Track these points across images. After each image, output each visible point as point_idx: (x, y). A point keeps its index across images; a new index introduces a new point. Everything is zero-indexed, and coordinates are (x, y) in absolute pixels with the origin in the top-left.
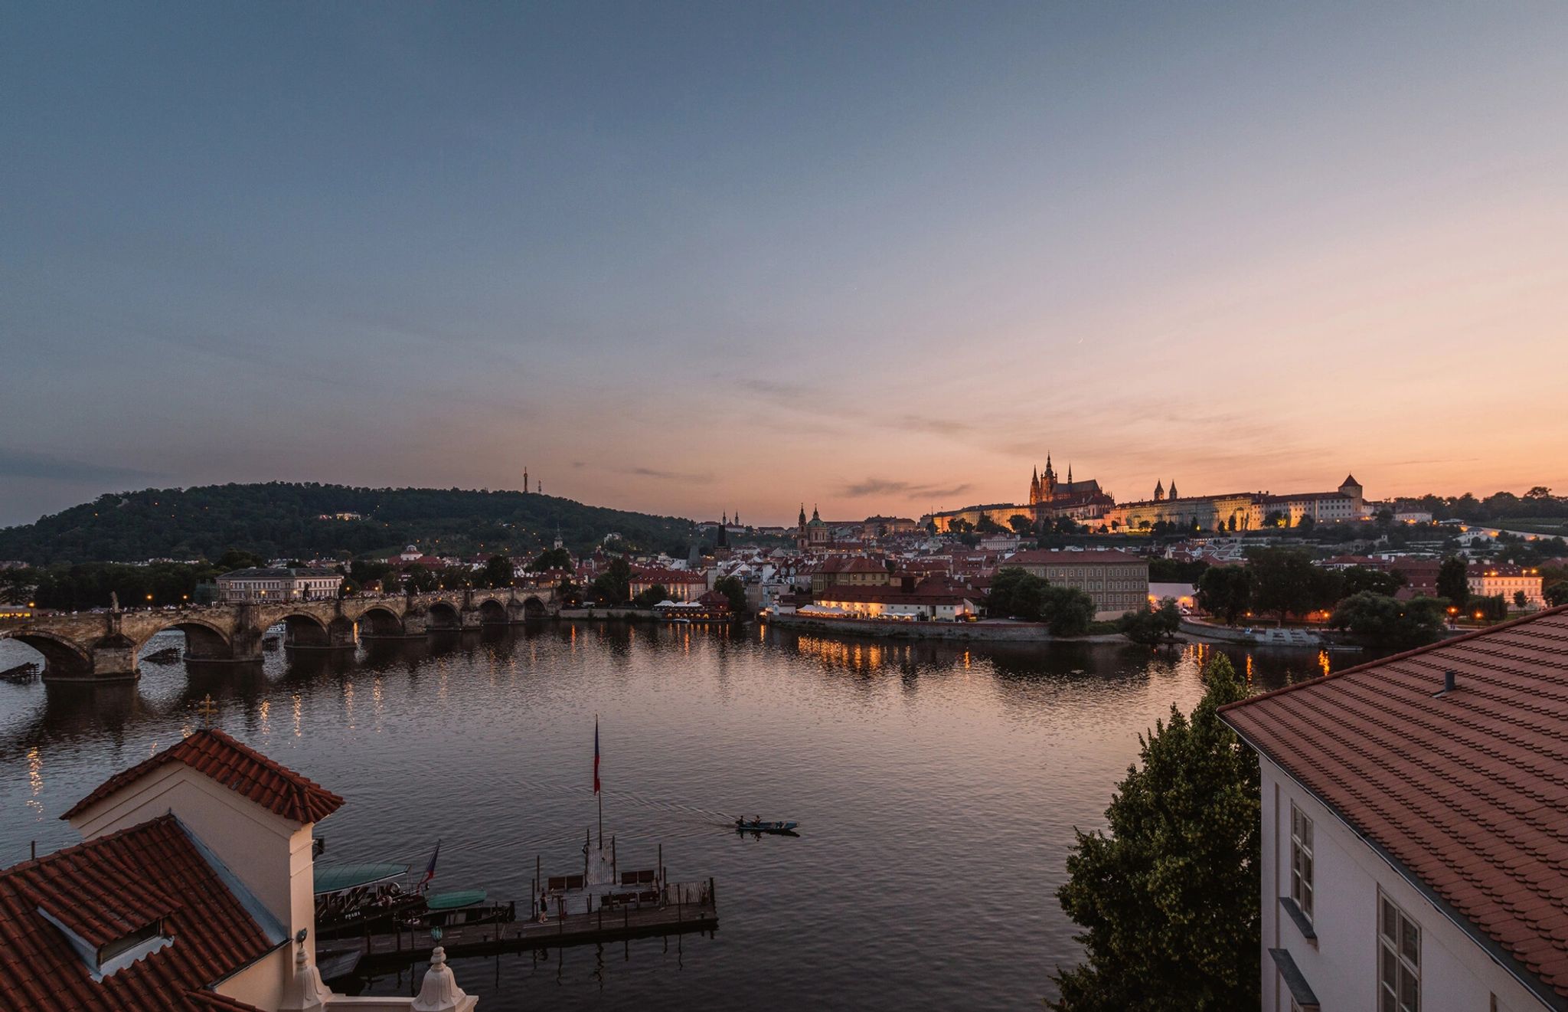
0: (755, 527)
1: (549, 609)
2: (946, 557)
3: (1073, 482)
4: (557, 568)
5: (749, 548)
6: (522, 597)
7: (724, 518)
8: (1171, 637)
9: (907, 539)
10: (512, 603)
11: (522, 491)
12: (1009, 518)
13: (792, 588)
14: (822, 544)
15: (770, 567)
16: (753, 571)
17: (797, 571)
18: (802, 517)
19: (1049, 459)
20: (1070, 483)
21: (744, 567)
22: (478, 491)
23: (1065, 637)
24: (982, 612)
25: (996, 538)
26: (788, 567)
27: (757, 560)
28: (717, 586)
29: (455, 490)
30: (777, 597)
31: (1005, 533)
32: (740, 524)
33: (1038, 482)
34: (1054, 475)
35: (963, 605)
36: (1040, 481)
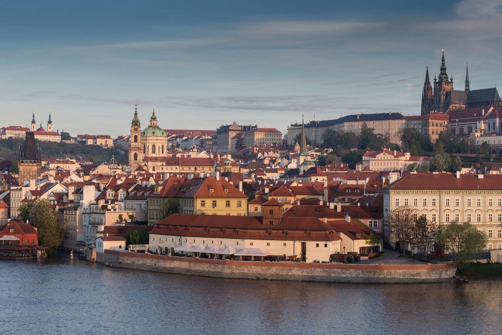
2: (320, 179)
5: (67, 162)
13: (121, 217)
14: (162, 159)
15: (92, 189)
16: (70, 193)
17: (128, 194)
18: (136, 122)
19: (443, 60)
20: (467, 90)
21: (59, 188)
25: (380, 156)
26: (116, 188)
27: (75, 178)
30: (101, 229)
31: (393, 150)
33: (431, 88)
34: (450, 81)
35: (339, 241)
36: (433, 87)
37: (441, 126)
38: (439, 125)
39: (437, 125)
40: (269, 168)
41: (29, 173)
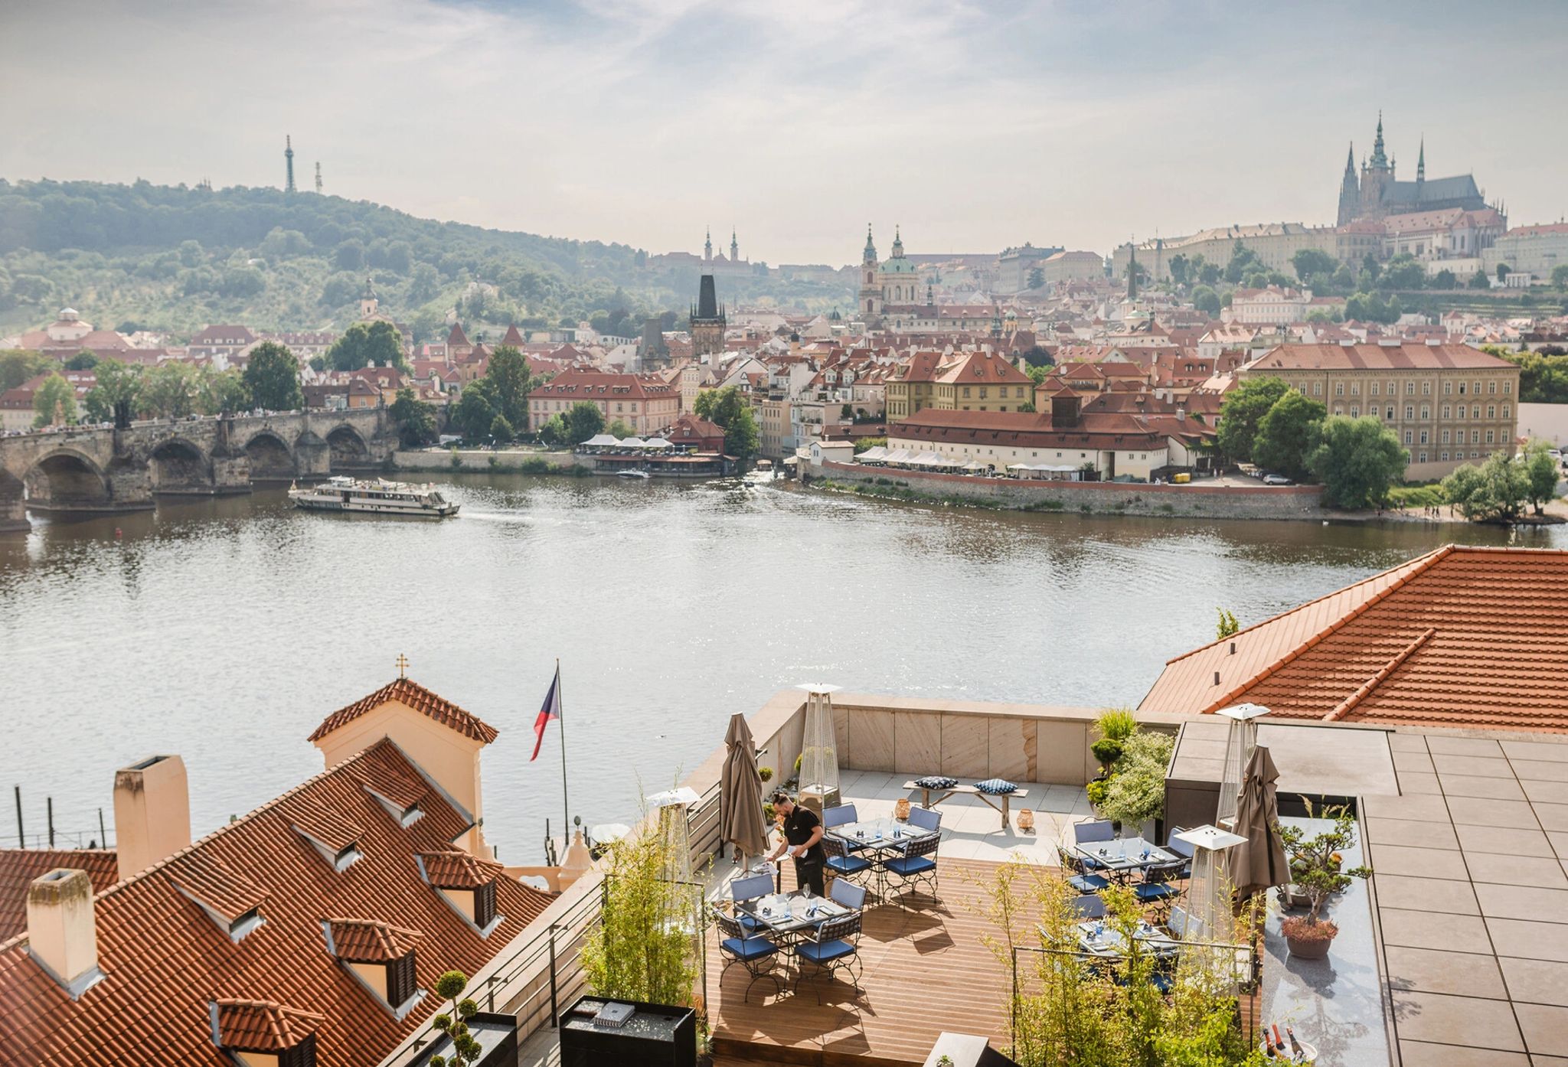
0: (773, 265)
1: (375, 450)
3: (1428, 177)
4: (380, 364)
6: (323, 429)
7: (708, 245)
8: (1539, 512)
9: (1084, 296)
10: (304, 439)
11: (282, 186)
12: (1292, 255)
13: (847, 412)
14: (911, 309)
15: (805, 366)
16: (771, 375)
18: (870, 252)
19: (1380, 130)
20: (1421, 180)
21: (753, 366)
22: (191, 186)
23: (1346, 511)
24: (1201, 463)
25: (1262, 297)
28: (702, 405)
29: (142, 186)
30: (817, 429)
31: (1282, 287)
32: (741, 258)
33: (1357, 178)
34: (1390, 165)
35: (1166, 451)
36: (1360, 177)
37: (1369, 243)
38: (1366, 242)
39: (1362, 243)
40: (1079, 319)
41: (707, 339)
